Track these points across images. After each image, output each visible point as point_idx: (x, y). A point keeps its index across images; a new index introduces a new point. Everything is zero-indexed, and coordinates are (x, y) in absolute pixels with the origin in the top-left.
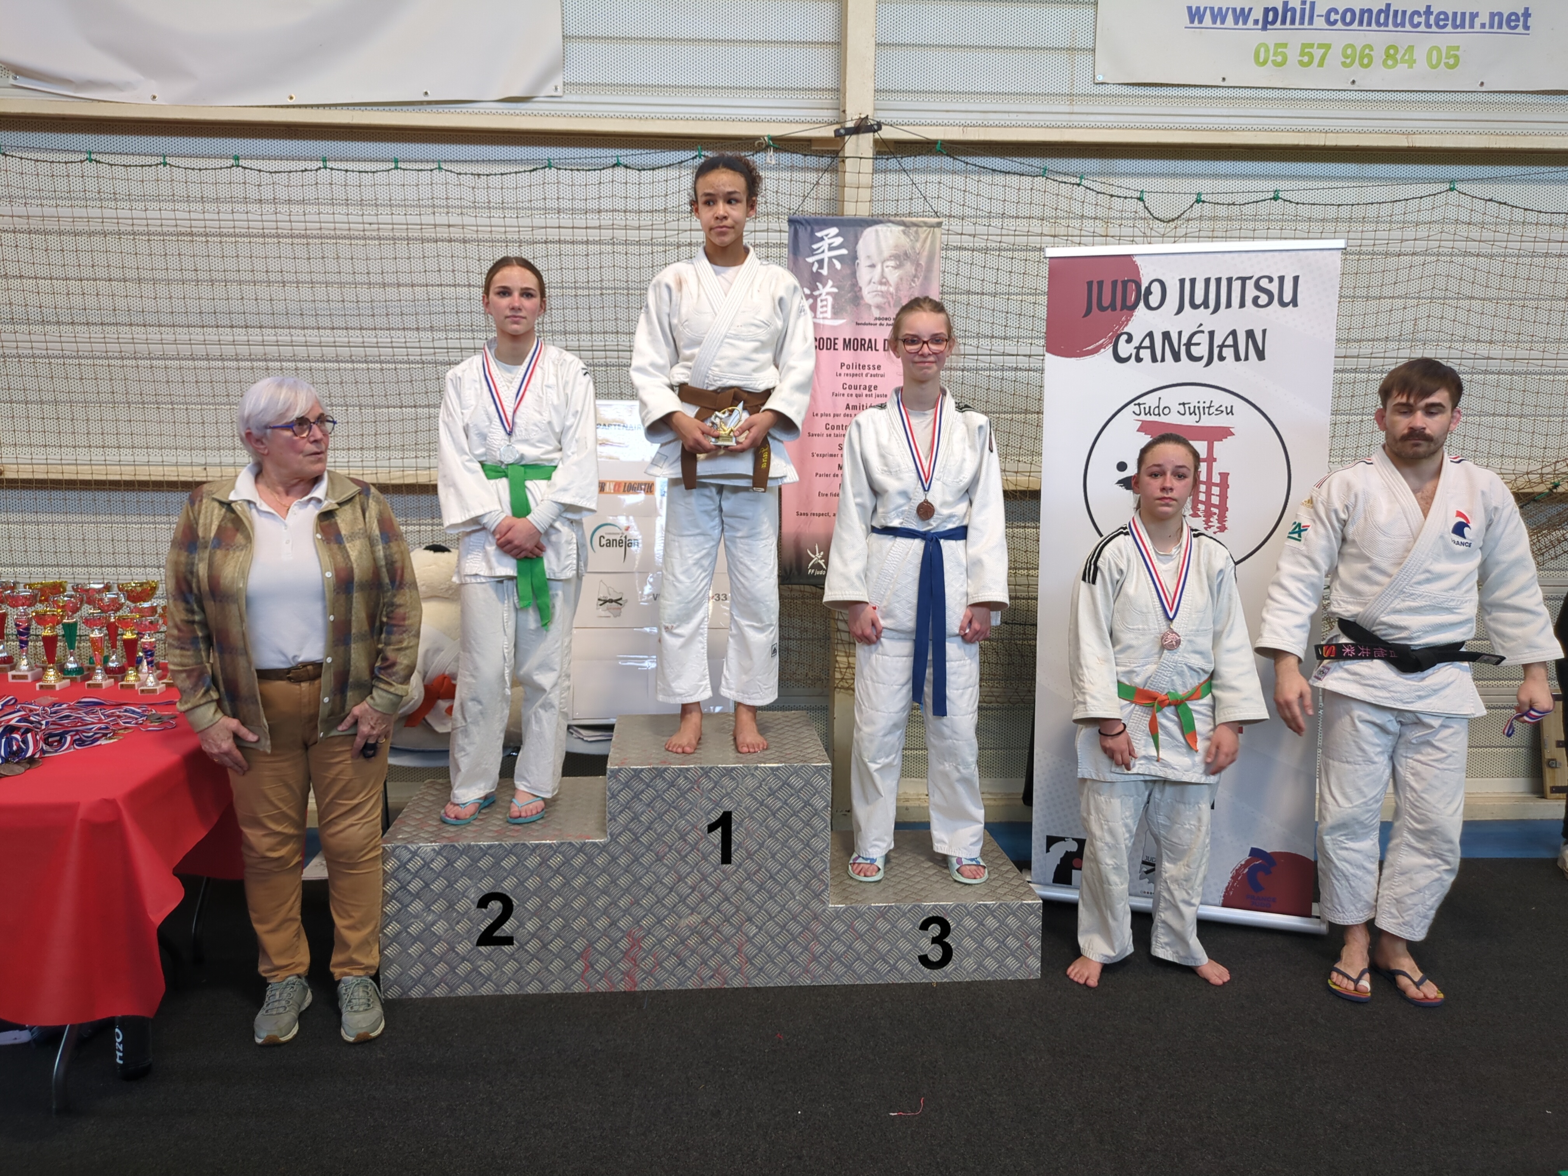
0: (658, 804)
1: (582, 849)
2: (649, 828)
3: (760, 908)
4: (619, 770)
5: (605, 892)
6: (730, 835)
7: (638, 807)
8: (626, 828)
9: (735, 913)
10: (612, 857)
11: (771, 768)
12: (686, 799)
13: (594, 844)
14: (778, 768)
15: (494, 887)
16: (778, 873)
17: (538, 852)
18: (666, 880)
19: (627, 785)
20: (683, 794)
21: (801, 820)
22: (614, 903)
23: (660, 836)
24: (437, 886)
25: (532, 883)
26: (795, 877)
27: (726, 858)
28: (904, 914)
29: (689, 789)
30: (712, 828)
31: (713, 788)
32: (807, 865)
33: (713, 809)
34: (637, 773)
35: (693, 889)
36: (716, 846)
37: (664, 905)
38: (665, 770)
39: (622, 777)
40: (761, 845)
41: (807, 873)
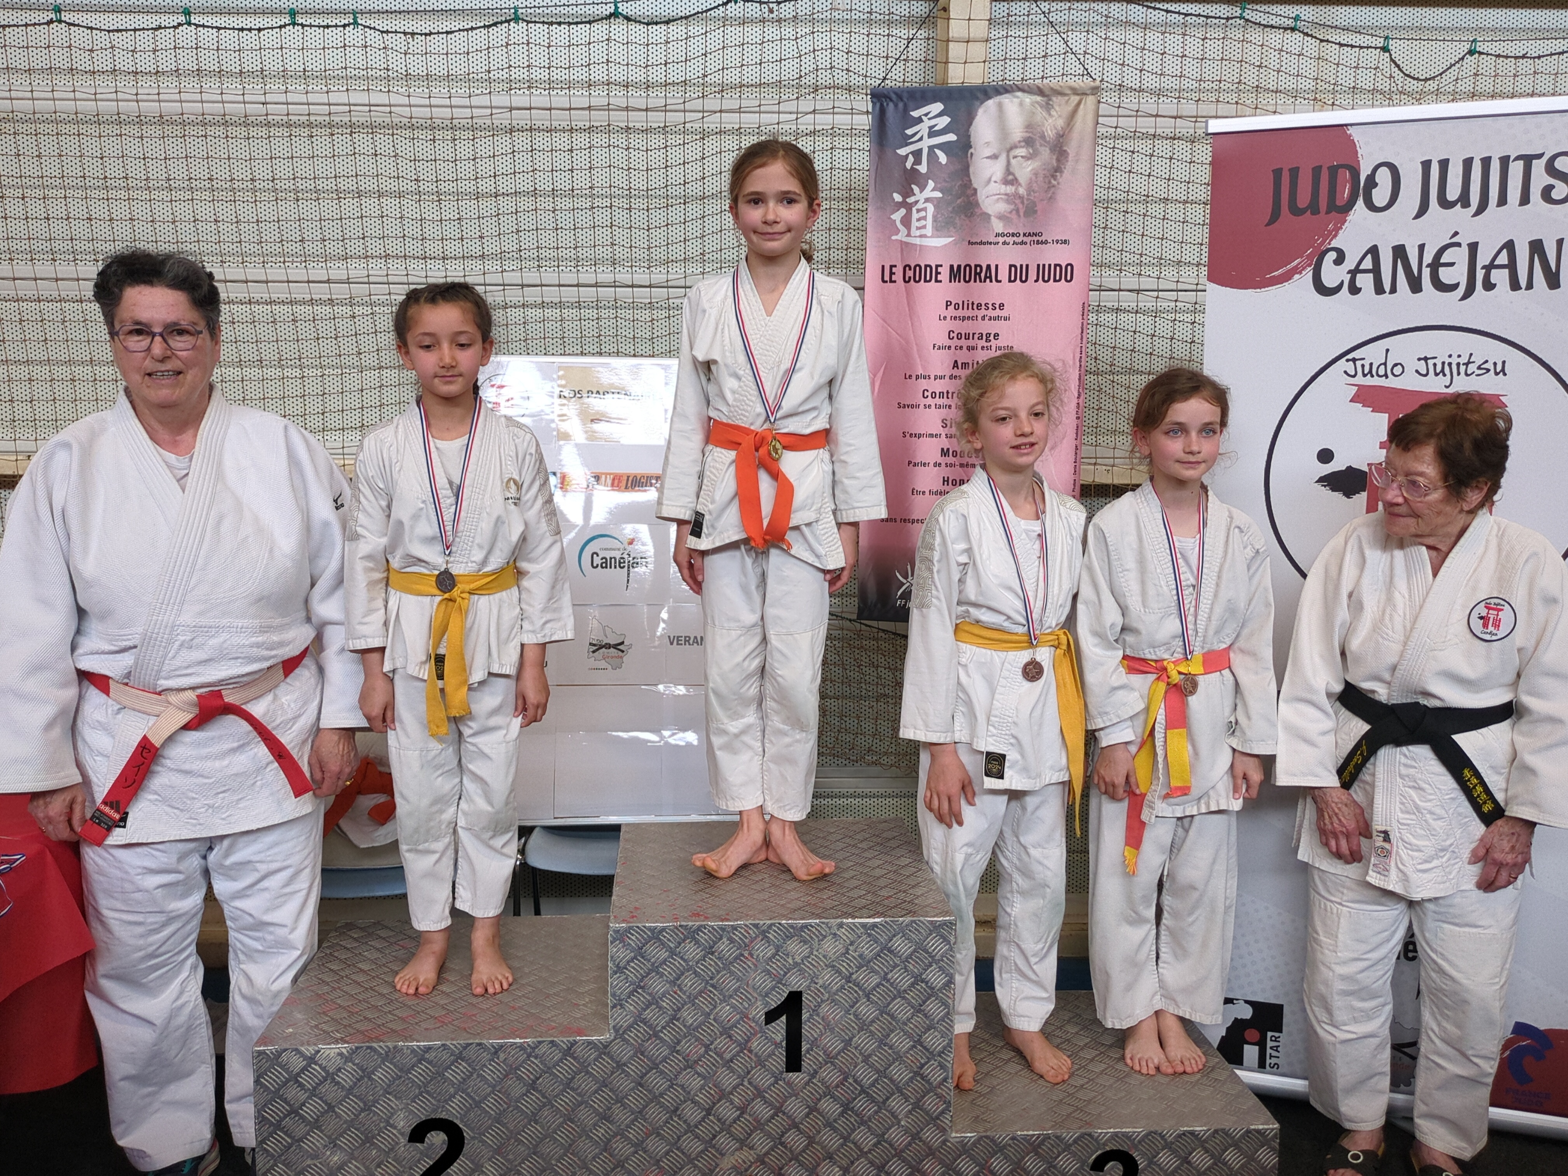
0: (688, 981)
1: (569, 1051)
2: (674, 1018)
3: (846, 1139)
4: (628, 930)
5: (605, 1117)
6: (800, 1028)
7: (658, 986)
8: (639, 1019)
9: (807, 1147)
10: (617, 1063)
11: (864, 926)
12: (732, 973)
13: (590, 1043)
14: (874, 925)
15: (435, 1111)
16: (873, 1085)
17: (502, 1056)
18: (700, 1098)
19: (640, 952)
20: (726, 967)
21: (909, 1003)
22: (621, 1133)
23: (692, 1030)
24: (345, 1111)
25: (490, 1105)
26: (900, 1090)
27: (794, 1062)
28: (1067, 1147)
29: (736, 958)
30: (771, 1017)
31: (773, 956)
32: (918, 1073)
33: (773, 988)
34: (656, 935)
35: (743, 1110)
36: (777, 1045)
37: (697, 1137)
38: (699, 929)
39: (633, 941)
40: (848, 1043)
41: (918, 1084)
